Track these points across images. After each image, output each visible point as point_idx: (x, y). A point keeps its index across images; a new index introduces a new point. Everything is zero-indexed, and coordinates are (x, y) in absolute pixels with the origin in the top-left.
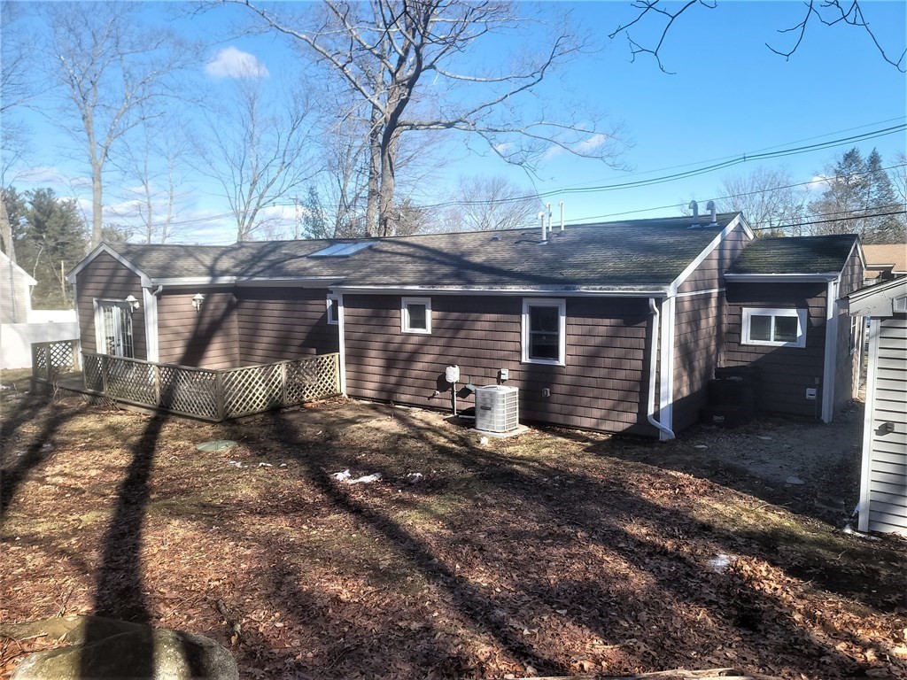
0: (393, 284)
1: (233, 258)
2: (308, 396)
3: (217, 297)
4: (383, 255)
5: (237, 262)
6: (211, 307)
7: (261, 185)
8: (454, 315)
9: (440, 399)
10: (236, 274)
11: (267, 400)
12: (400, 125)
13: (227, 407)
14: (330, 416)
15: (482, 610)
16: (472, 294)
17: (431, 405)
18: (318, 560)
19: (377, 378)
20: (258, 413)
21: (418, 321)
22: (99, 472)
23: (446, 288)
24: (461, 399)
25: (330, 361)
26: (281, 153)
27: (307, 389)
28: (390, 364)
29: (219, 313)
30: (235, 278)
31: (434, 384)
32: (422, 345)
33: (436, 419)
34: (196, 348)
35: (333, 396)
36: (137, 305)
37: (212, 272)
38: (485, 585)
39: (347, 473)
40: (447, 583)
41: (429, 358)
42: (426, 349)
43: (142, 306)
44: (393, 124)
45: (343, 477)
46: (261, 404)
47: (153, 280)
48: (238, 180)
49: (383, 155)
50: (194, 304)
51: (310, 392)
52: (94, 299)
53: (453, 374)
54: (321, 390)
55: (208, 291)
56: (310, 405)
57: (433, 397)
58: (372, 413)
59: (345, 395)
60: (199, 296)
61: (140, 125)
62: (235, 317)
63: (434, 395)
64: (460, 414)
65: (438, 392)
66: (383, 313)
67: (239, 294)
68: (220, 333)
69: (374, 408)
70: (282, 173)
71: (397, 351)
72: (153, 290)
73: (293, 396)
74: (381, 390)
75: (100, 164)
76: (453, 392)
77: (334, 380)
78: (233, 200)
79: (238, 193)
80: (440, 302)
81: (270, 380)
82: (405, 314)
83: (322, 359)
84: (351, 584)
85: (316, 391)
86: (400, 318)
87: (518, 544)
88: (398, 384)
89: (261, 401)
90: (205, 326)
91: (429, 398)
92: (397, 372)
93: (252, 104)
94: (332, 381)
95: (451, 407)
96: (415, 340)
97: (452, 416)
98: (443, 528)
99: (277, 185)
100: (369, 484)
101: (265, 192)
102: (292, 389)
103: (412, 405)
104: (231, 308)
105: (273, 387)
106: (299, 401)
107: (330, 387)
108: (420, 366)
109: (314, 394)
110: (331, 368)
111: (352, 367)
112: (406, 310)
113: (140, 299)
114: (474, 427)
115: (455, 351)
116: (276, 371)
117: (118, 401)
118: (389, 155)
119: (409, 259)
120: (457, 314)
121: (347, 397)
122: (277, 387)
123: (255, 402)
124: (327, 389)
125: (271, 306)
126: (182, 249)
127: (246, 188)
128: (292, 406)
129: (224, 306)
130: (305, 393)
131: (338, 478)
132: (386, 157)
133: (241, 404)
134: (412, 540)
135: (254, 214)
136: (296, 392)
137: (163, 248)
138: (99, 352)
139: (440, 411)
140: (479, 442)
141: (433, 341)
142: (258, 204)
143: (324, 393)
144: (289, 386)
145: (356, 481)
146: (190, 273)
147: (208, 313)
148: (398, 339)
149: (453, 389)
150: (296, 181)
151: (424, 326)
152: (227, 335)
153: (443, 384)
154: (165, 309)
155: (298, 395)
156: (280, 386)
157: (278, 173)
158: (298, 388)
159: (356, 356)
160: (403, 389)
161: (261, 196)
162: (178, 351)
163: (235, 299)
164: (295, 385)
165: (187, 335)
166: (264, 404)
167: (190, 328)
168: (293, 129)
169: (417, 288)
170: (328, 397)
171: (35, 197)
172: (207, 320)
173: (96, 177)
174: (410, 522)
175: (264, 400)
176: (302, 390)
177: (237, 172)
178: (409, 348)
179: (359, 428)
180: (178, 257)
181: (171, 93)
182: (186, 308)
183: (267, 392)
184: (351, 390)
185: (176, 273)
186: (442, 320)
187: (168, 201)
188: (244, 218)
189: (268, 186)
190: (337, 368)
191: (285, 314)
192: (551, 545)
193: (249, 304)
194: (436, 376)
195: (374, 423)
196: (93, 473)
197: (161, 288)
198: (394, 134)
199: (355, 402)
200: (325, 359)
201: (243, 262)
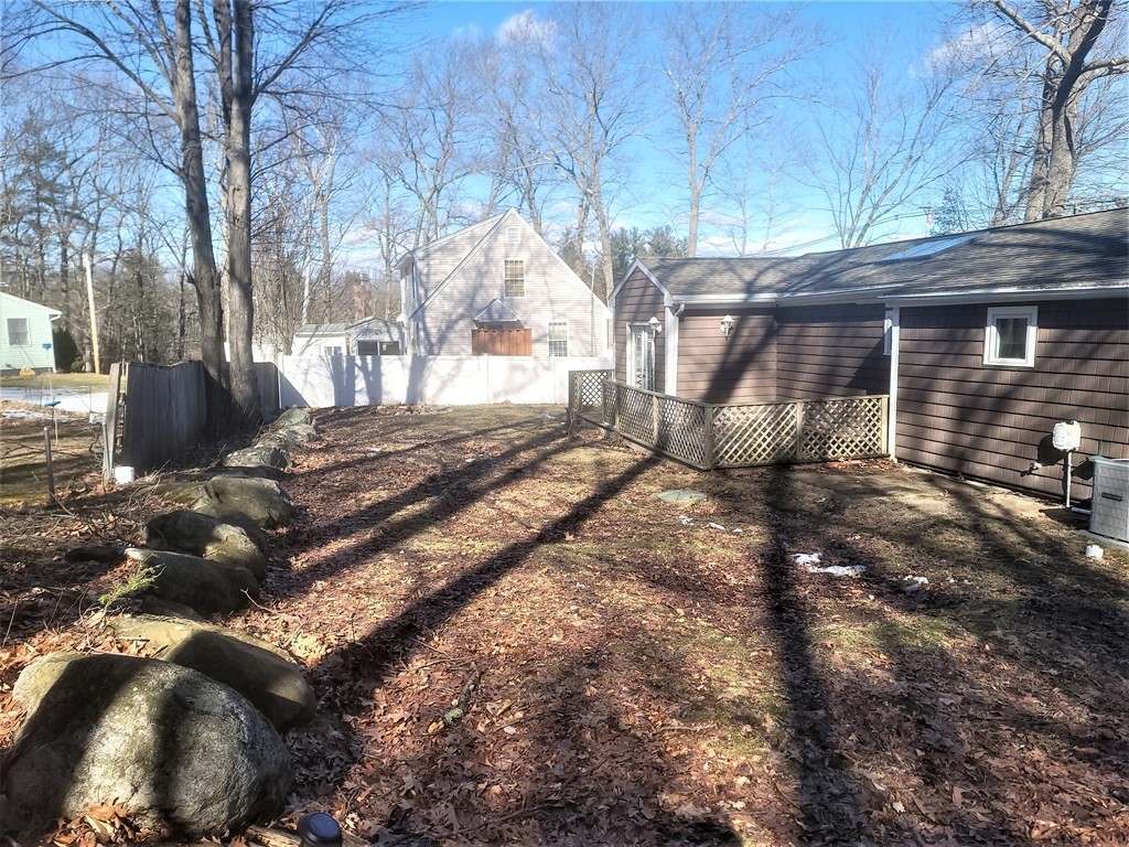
0: (974, 287)
1: (783, 271)
2: (834, 453)
3: (755, 321)
4: (985, 250)
5: (786, 276)
6: (745, 332)
7: (876, 192)
8: (1080, 334)
9: (1041, 475)
10: (777, 291)
11: (773, 449)
12: (1087, 69)
13: (717, 452)
14: (855, 482)
15: (830, 832)
16: (1112, 295)
17: (1026, 485)
18: (644, 658)
19: (942, 436)
20: (759, 466)
21: (1014, 347)
22: (548, 504)
23: (1065, 287)
24: (1080, 480)
25: (874, 406)
26: (908, 143)
27: (834, 443)
28: (964, 415)
29: (755, 341)
30: (775, 295)
31: (1034, 452)
32: (1019, 385)
33: (1028, 508)
34: (723, 383)
35: (873, 456)
36: (659, 329)
37: (750, 288)
38: (881, 788)
39: (815, 558)
40: (805, 757)
41: (1027, 407)
42: (1024, 392)
43: (664, 329)
44: (1076, 67)
45: (806, 560)
46: (764, 455)
47: (675, 297)
48: (845, 187)
49: (1056, 118)
50: (722, 328)
51: (838, 447)
52: (628, 324)
53: (1068, 436)
54: (856, 446)
55: (742, 312)
56: (836, 465)
57: (1029, 473)
58: (922, 485)
59: (893, 457)
60: (728, 318)
61: (743, 138)
62: (773, 348)
63: (1032, 469)
64: (1077, 506)
65: (1039, 466)
66: (960, 333)
67: (780, 317)
68: (752, 367)
69: (930, 480)
70: (906, 174)
71: (978, 395)
72: (675, 308)
73: (811, 449)
74: (948, 454)
75: (699, 187)
76: (1066, 466)
77: (878, 434)
78: (837, 214)
79: (844, 204)
80: (1054, 313)
81: (779, 424)
82: (992, 336)
83: (861, 401)
84: (656, 707)
85: (847, 447)
86: (983, 342)
87: (1014, 736)
88: (975, 448)
89: (764, 450)
90: (734, 357)
91: (1023, 474)
92: (973, 428)
93: (874, 83)
94: (874, 435)
95: (1062, 492)
96: (1007, 377)
97: (1060, 507)
98: (881, 667)
99: (898, 189)
100: (839, 579)
101: (881, 200)
102: (811, 439)
103: (993, 482)
104: (770, 334)
105: (783, 434)
106: (820, 457)
107: (870, 444)
108: (1012, 419)
109: (843, 452)
110: (874, 416)
111: (907, 418)
112: (994, 329)
113: (662, 321)
114: (1087, 528)
115: (1075, 397)
116: (788, 413)
117: (625, 437)
118: (1066, 119)
119: (1026, 250)
120: (1085, 332)
121: (896, 461)
122: (788, 434)
123: (755, 451)
124: (866, 445)
125: (813, 331)
126: (722, 262)
127: (856, 197)
128: (808, 463)
129: (761, 332)
130: (830, 448)
131: (798, 560)
132: (1061, 123)
133: (736, 452)
134: (809, 670)
135: (865, 230)
136: (815, 444)
137: (699, 261)
138: (628, 383)
139: (1041, 497)
140: (1083, 553)
141: (1039, 379)
142: (870, 218)
143: (861, 451)
144: (807, 434)
145: (822, 570)
146: (721, 289)
147: (741, 341)
148: (978, 376)
149: (1066, 461)
150: (925, 181)
151: (1022, 356)
152: (763, 369)
153: (1049, 454)
154: (690, 333)
155: (820, 449)
156: (792, 433)
157: (902, 173)
158: (820, 439)
159: (914, 401)
160: (982, 455)
161: (876, 207)
162: (702, 386)
163: (776, 324)
164: (815, 434)
165: (714, 367)
166: (769, 455)
167: (719, 358)
168: (929, 108)
169: (1013, 290)
170: (866, 458)
171: (655, 237)
172: (738, 349)
173: (695, 204)
174: (829, 643)
175: (769, 450)
176: (825, 444)
177: (844, 176)
178: (996, 389)
179: (882, 502)
180: (713, 272)
181: (782, 93)
182: (712, 333)
183: (774, 439)
184: (903, 452)
185: (703, 289)
186: (1057, 342)
187: (766, 224)
188: (851, 236)
189: (886, 192)
190: (884, 418)
191: (832, 341)
192: (1090, 759)
193: (791, 330)
194: (1038, 438)
195: (910, 499)
196: (540, 504)
197: (682, 307)
198: (1078, 85)
199: (907, 469)
200: (866, 401)
201: (794, 276)
